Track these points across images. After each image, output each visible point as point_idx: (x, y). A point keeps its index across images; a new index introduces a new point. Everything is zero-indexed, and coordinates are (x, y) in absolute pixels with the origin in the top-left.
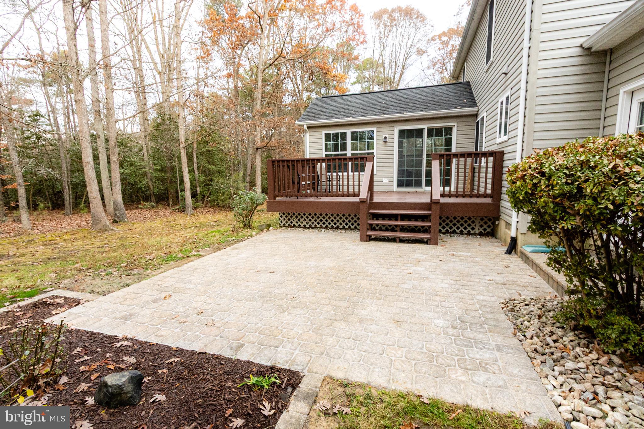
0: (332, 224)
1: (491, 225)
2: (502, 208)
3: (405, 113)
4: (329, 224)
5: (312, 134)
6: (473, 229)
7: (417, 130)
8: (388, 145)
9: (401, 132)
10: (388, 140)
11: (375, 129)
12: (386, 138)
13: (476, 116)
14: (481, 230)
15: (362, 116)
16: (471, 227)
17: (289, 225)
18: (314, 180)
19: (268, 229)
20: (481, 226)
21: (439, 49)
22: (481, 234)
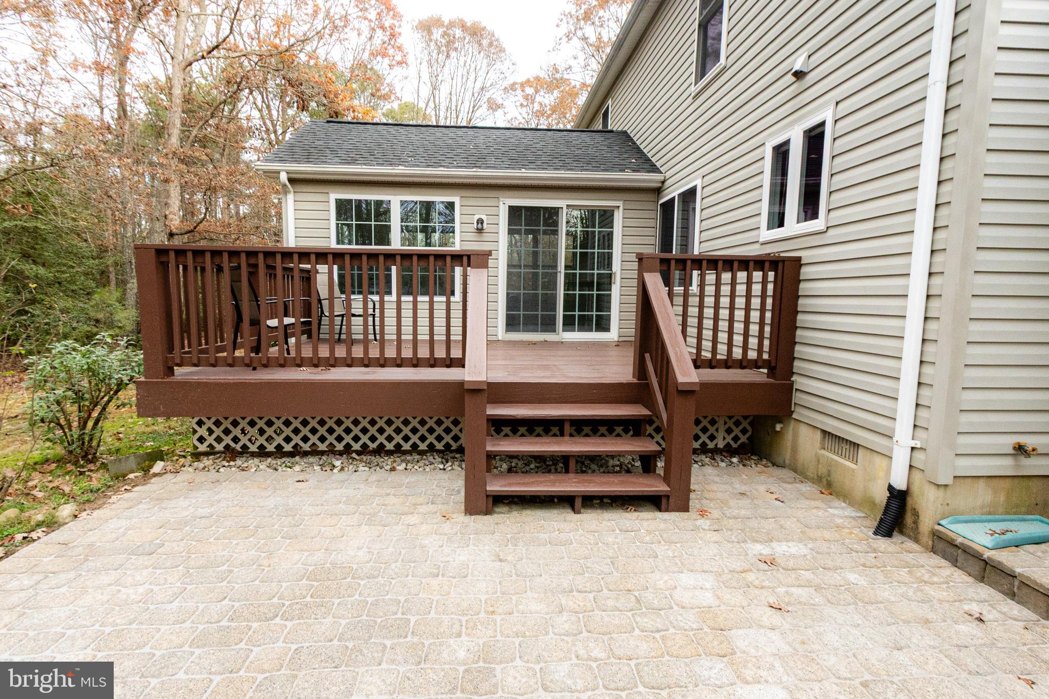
0: (365, 439)
1: (749, 428)
2: (799, 394)
3: (523, 170)
4: (356, 439)
5: (301, 197)
6: (712, 438)
7: (546, 209)
8: (486, 236)
9: (514, 212)
10: (485, 225)
11: (456, 200)
12: (480, 221)
13: (658, 191)
14: (729, 439)
15: (428, 166)
16: (708, 434)
17: (227, 447)
18: (307, 312)
19: (146, 470)
20: (729, 431)
21: (522, 105)
22: (729, 451)
